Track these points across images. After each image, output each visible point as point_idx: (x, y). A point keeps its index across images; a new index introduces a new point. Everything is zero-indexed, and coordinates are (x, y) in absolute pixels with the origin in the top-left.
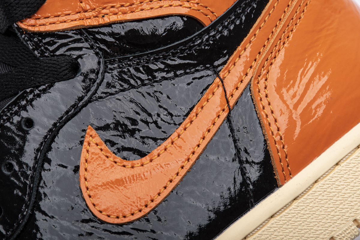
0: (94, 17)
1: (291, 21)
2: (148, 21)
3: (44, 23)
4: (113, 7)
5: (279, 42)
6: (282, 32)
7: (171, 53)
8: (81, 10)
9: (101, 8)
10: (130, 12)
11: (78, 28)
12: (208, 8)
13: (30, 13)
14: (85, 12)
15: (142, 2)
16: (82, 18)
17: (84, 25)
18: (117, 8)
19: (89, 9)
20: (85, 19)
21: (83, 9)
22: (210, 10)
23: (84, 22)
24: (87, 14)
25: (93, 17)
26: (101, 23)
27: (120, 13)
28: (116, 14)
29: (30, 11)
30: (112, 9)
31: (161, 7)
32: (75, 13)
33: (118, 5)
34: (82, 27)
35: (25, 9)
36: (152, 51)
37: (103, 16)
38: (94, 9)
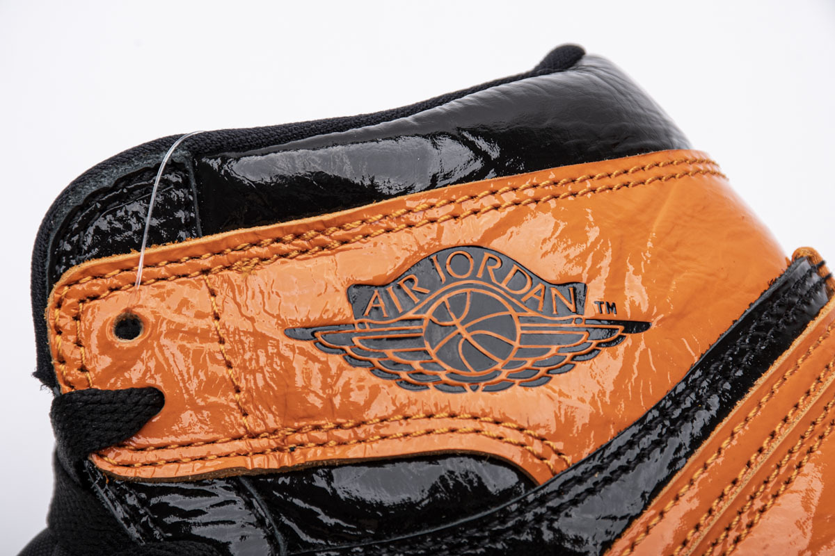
0: (274, 450)
1: (763, 487)
2: (396, 464)
3: (154, 459)
4: (317, 428)
5: (724, 534)
6: (735, 512)
7: (446, 544)
8: (242, 431)
9: (289, 429)
10: (355, 441)
11: (232, 474)
12: (548, 442)
13: (120, 434)
14: (253, 438)
15: (386, 420)
16: (242, 451)
17: (245, 469)
18: (327, 431)
19: (262, 432)
20: (251, 453)
21: (247, 432)
22: (552, 448)
23: (246, 462)
24: (255, 443)
25: (269, 450)
26: (287, 464)
27: (332, 443)
28: (322, 444)
29: (119, 430)
30: (315, 434)
31: (429, 432)
32: (228, 439)
33: (331, 425)
34: (240, 473)
35: (108, 425)
36: (401, 537)
37: (292, 450)
38: (275, 432)
